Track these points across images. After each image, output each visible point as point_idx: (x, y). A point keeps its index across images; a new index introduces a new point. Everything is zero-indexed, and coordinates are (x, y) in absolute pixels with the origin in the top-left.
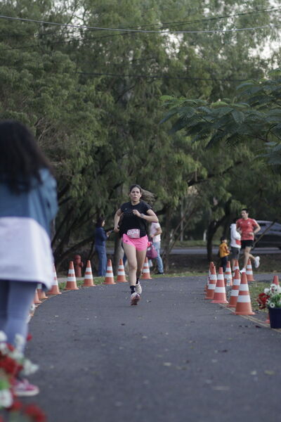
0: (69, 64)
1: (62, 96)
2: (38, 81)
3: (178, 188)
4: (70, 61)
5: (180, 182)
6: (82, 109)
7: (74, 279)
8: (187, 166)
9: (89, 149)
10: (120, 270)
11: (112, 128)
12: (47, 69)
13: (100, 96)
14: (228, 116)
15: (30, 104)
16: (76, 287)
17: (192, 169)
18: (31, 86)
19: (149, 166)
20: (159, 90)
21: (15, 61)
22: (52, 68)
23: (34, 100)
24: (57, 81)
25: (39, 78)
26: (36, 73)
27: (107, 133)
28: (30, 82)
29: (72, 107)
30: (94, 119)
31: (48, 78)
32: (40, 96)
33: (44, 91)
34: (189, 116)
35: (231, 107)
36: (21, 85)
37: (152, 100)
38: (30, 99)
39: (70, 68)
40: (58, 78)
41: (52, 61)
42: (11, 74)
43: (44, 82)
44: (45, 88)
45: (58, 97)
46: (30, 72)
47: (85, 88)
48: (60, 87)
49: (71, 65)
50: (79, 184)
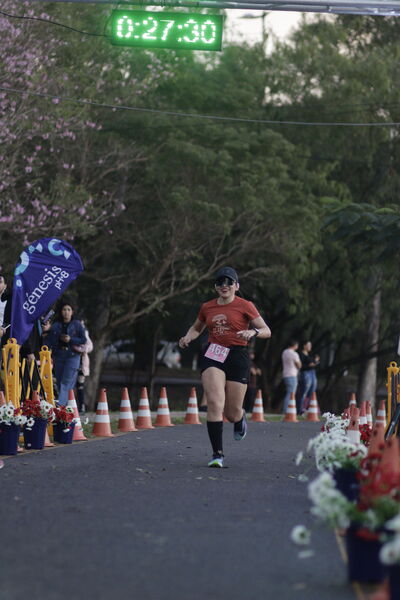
0: (284, 145)
1: (270, 185)
6: (300, 203)
12: (253, 150)
13: (333, 186)
15: (226, 194)
18: (231, 171)
21: (215, 138)
22: (261, 149)
23: (231, 189)
24: (265, 167)
25: (240, 161)
26: (238, 155)
28: (229, 167)
29: (283, 199)
31: (255, 162)
32: (239, 184)
33: (245, 179)
34: (351, 223)
35: (398, 214)
36: (216, 169)
38: (226, 189)
39: (284, 150)
40: (267, 163)
41: (261, 141)
42: (204, 155)
43: (248, 168)
44: (247, 174)
45: (263, 187)
46: (231, 154)
47: (312, 175)
48: (267, 175)
49: (287, 147)
50: (298, 297)
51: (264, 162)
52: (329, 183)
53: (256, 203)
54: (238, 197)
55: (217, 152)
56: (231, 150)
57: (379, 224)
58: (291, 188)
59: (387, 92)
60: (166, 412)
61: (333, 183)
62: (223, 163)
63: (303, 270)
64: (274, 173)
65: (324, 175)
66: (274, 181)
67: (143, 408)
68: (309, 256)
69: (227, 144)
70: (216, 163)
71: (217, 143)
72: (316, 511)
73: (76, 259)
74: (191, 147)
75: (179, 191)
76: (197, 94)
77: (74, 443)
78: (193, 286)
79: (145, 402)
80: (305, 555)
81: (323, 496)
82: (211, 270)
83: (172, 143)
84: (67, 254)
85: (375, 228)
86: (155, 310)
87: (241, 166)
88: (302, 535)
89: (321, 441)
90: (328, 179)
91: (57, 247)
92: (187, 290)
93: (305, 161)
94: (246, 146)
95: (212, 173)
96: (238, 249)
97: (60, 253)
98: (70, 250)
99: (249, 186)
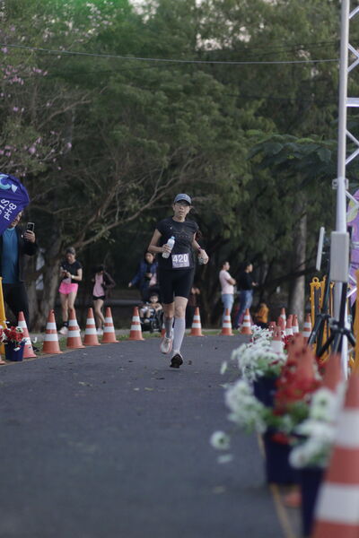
0: (214, 85)
1: (203, 122)
4: (216, 82)
6: (231, 137)
9: (245, 183)
12: (187, 91)
13: (260, 121)
14: (315, 153)
15: (163, 131)
18: (166, 110)
21: (152, 81)
22: (193, 90)
23: (167, 126)
24: (197, 105)
25: (175, 101)
26: (173, 95)
28: (164, 106)
29: (215, 134)
31: (189, 101)
32: (174, 122)
33: (180, 117)
34: (275, 153)
35: (318, 144)
36: (154, 109)
38: (163, 126)
39: (215, 90)
40: (199, 102)
41: (194, 82)
42: (143, 96)
43: (182, 107)
44: (182, 112)
45: (197, 124)
46: (166, 95)
47: (241, 112)
48: (199, 112)
49: (217, 87)
50: (231, 223)
51: (197, 101)
52: (257, 119)
53: (190, 138)
54: (173, 134)
55: (154, 93)
56: (167, 91)
57: (302, 153)
58: (223, 124)
59: (307, 35)
60: (112, 329)
61: (260, 118)
62: (159, 103)
63: (235, 198)
64: (206, 111)
65: (251, 112)
66: (206, 118)
67: (89, 326)
68: (240, 185)
69: (162, 85)
70: (153, 103)
71: (154, 85)
72: (233, 417)
73: (23, 191)
74: (130, 89)
75: (120, 130)
76: (135, 41)
77: (24, 360)
78: (136, 215)
79: (92, 321)
80: (224, 459)
81: (240, 403)
82: (152, 201)
83: (116, 87)
84: (14, 188)
85: (296, 156)
86: (103, 238)
87: (176, 105)
88: (222, 441)
89: (243, 351)
90: (256, 115)
91: (4, 181)
92: (130, 219)
93: (235, 98)
94: (180, 87)
95: (150, 112)
96: (175, 181)
97: (7, 186)
98: (16, 184)
99: (183, 123)
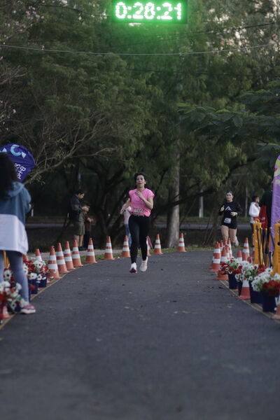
0: (120, 62)
1: (113, 91)
2: (92, 78)
3: (220, 171)
4: (121, 60)
5: (222, 166)
6: (132, 102)
7: (111, 251)
8: (228, 152)
9: (140, 136)
10: (157, 244)
11: (161, 117)
12: (100, 67)
13: (150, 89)
14: (230, 121)
15: (84, 99)
16: (112, 258)
17: (232, 155)
18: (86, 82)
19: (194, 151)
20: (203, 84)
21: (73, 60)
22: (105, 66)
23: (88, 95)
24: (109, 78)
25: (93, 76)
26: (90, 71)
27: (157, 121)
28: (85, 80)
29: (122, 100)
30: (142, 111)
31: (102, 76)
32: (93, 92)
33: (97, 87)
34: (199, 120)
35: (232, 113)
36: (77, 82)
37: (198, 93)
38: (84, 95)
39: (121, 66)
40: (110, 76)
41: (105, 61)
42: (69, 72)
43: (97, 80)
44: (98, 84)
45: (109, 93)
46: (85, 71)
47: (136, 81)
48: (111, 84)
49: (123, 64)
50: (131, 167)
52: (147, 87)
53: (104, 103)
54: (92, 101)
56: (85, 67)
58: (127, 92)
61: (150, 86)
62: (81, 77)
64: (116, 83)
65: (144, 81)
66: (116, 88)
69: (82, 64)
70: (77, 77)
71: (75, 63)
74: (58, 68)
75: (53, 99)
76: (56, 29)
78: (60, 163)
82: (72, 151)
83: (45, 65)
84: (24, 155)
85: (215, 123)
90: (147, 83)
91: (16, 150)
92: (56, 166)
93: (131, 71)
94: (95, 64)
95: (73, 84)
96: (91, 135)
97: (19, 154)
98: (25, 152)
99: (100, 92)
